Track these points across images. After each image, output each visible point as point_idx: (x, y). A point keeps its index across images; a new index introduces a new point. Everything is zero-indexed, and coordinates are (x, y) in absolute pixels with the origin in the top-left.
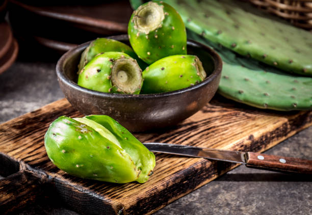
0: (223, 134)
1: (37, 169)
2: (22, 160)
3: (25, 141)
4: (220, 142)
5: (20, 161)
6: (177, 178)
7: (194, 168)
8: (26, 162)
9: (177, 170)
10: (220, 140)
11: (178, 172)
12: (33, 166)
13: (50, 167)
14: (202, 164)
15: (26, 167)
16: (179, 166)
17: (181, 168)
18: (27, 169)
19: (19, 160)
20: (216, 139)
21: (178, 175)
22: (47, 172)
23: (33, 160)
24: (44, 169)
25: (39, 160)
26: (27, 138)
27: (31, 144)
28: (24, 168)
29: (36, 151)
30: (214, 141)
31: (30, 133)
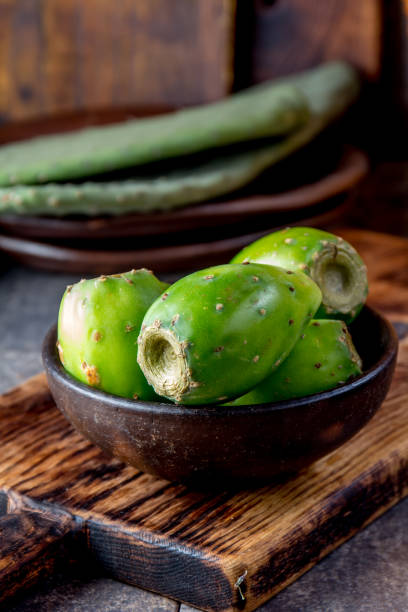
0: (395, 417)
1: (48, 505)
2: (13, 488)
3: (8, 451)
4: (393, 431)
5: (9, 491)
6: (334, 506)
7: (360, 485)
8: (23, 493)
9: (330, 489)
10: (391, 428)
11: (333, 493)
12: (39, 499)
13: (73, 499)
14: (373, 476)
15: (23, 502)
16: (331, 483)
17: (337, 485)
18: (26, 506)
19: (5, 489)
20: (384, 426)
21: (335, 501)
22: (70, 509)
23: (36, 488)
24: (64, 504)
25: (47, 487)
26: (9, 445)
27: (21, 456)
28: (20, 505)
29: (36, 469)
30: (383, 430)
31: (12, 436)
